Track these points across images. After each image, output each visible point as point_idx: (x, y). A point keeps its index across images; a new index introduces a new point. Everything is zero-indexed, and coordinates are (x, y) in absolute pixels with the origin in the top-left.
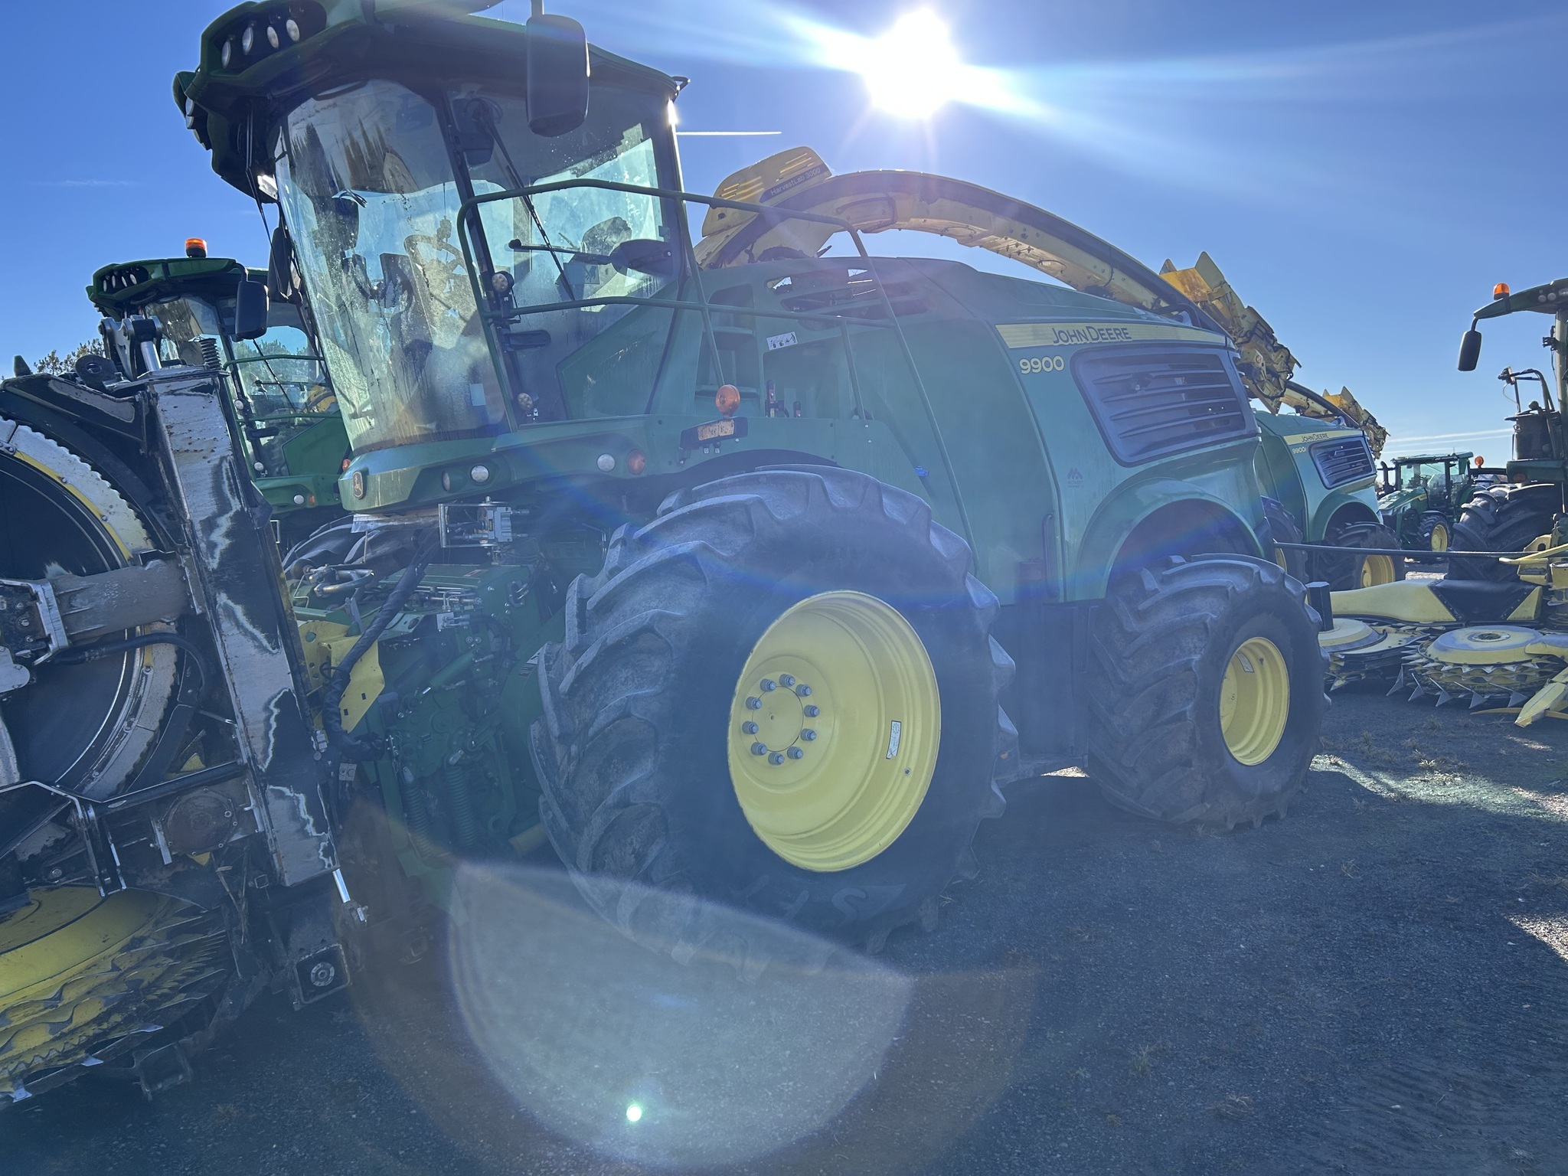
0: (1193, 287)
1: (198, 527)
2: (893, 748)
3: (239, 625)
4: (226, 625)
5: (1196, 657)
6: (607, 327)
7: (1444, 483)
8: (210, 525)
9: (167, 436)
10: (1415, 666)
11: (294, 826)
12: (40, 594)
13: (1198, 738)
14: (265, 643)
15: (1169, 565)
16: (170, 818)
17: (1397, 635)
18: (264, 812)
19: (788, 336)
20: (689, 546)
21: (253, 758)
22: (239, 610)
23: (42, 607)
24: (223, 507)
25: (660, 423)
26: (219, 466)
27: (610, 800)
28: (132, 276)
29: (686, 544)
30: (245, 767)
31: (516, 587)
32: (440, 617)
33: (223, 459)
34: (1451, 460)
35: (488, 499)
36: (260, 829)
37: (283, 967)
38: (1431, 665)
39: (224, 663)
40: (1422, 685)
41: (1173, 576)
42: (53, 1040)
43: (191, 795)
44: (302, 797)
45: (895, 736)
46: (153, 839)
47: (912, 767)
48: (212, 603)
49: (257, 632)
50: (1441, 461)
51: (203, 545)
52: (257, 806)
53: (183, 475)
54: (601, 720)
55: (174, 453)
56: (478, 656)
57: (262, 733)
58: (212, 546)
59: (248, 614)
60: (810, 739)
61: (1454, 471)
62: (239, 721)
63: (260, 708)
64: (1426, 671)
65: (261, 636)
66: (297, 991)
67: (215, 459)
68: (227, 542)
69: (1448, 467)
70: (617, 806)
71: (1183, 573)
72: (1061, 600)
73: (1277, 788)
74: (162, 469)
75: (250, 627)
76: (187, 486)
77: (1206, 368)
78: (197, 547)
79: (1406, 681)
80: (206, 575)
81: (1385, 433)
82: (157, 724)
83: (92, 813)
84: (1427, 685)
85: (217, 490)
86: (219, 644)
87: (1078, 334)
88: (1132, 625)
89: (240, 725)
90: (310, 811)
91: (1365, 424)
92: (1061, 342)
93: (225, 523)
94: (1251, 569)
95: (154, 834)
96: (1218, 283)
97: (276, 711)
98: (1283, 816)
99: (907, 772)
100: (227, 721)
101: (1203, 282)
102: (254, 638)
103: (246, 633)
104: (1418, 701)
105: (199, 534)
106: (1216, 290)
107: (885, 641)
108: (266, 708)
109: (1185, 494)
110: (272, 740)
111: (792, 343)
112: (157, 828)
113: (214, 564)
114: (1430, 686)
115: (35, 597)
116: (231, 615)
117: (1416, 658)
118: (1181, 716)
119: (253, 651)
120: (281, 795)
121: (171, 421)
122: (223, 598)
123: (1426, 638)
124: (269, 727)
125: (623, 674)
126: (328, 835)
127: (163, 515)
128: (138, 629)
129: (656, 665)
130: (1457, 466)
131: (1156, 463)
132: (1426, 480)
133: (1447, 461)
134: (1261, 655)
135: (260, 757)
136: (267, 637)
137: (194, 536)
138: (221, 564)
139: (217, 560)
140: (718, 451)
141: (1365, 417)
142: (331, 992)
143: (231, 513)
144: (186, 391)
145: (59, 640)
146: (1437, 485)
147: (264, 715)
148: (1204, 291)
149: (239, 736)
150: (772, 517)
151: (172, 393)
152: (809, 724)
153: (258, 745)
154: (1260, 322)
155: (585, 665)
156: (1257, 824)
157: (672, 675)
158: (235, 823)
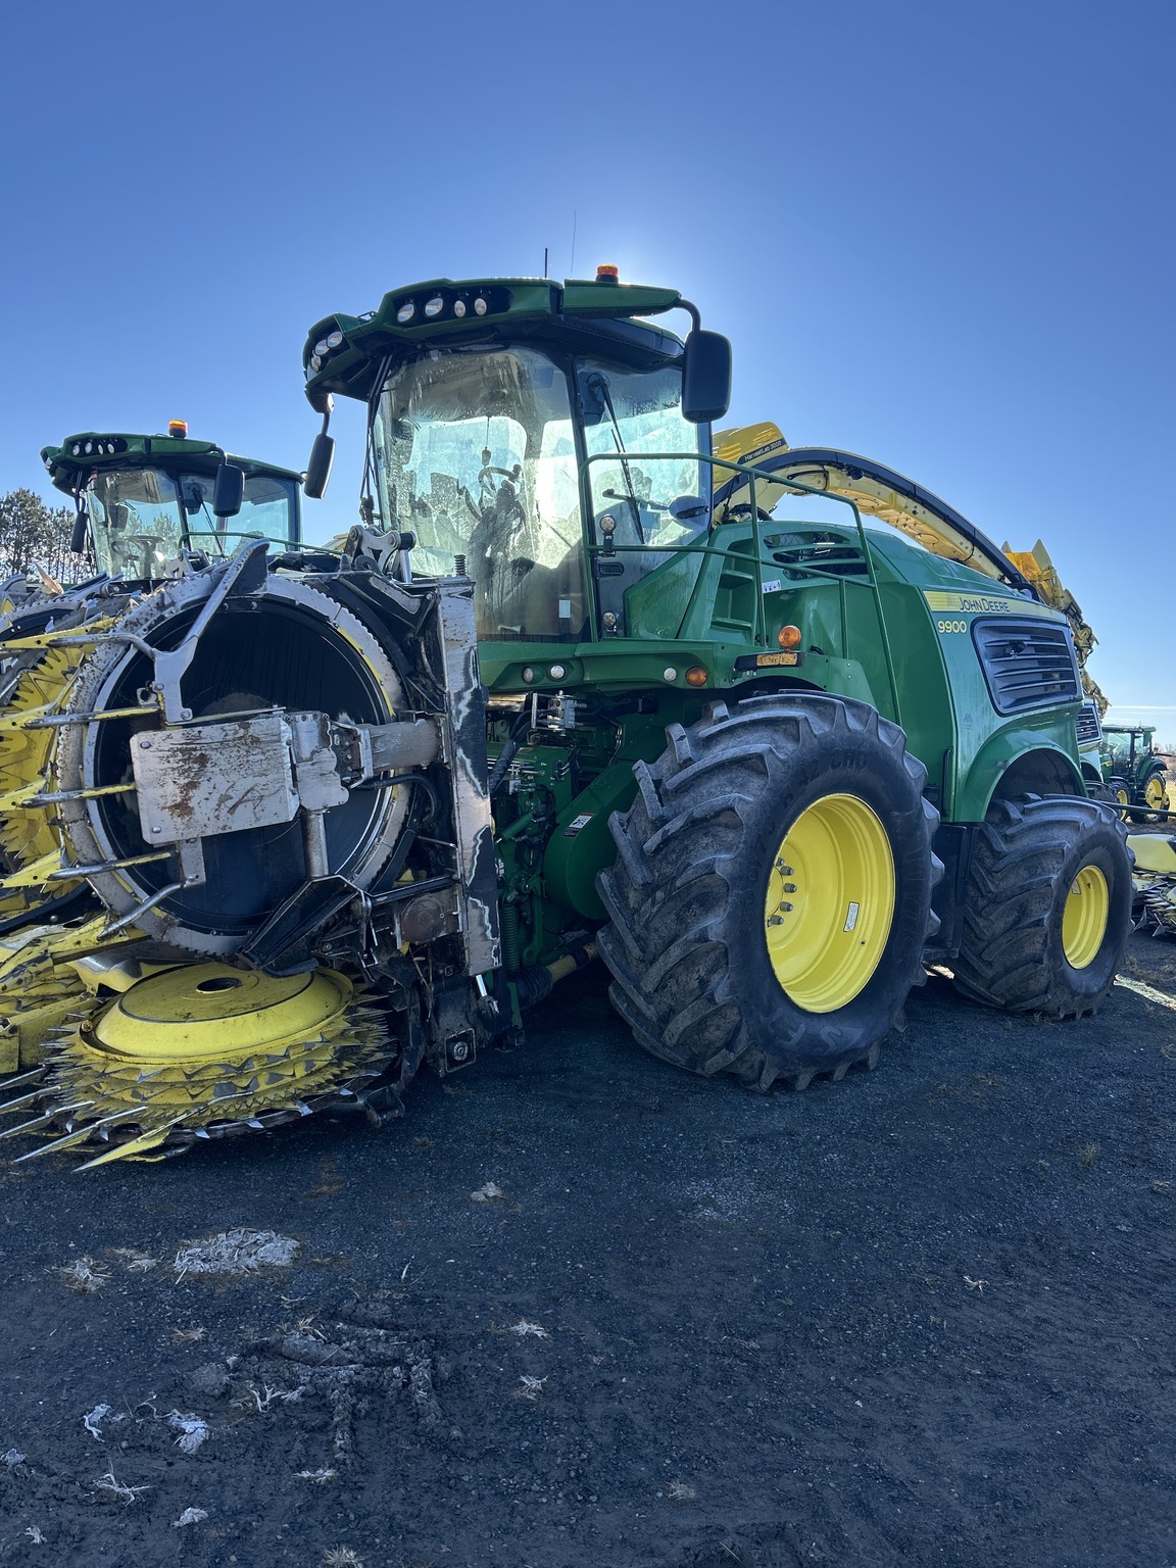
0: (1026, 568)
1: (452, 698)
2: (851, 923)
3: (467, 774)
4: (460, 773)
5: (1055, 877)
6: (660, 564)
7: (1128, 753)
8: (459, 697)
9: (442, 625)
10: (1156, 908)
11: (480, 930)
12: (362, 736)
13: (1049, 941)
14: (480, 789)
15: (1028, 800)
16: (407, 914)
17: (1140, 880)
18: (465, 915)
19: (775, 583)
20: (760, 747)
21: (463, 875)
22: (468, 762)
23: (362, 745)
24: (468, 685)
25: (723, 648)
26: (469, 653)
27: (691, 935)
28: (110, 446)
29: (756, 744)
30: (457, 881)
31: (560, 765)
32: (512, 783)
33: (472, 648)
34: (1138, 732)
35: (561, 692)
36: (461, 930)
37: (435, 1042)
38: (1172, 907)
39: (456, 801)
40: (1164, 924)
41: (1033, 809)
42: (307, 1075)
43: (422, 898)
44: (487, 908)
45: (853, 914)
46: (392, 929)
47: (867, 939)
48: (454, 755)
49: (476, 780)
50: (1128, 732)
51: (454, 712)
52: (461, 911)
53: (448, 658)
54: (690, 874)
55: (446, 640)
56: (535, 817)
57: (470, 857)
58: (459, 712)
59: (473, 766)
60: (789, 910)
61: (1139, 742)
62: (459, 846)
63: (472, 839)
64: (1166, 912)
65: (478, 784)
66: (443, 1062)
67: (467, 647)
68: (468, 711)
69: (1133, 738)
70: (698, 940)
71: (1039, 808)
72: (951, 820)
73: (1095, 989)
74: (423, 650)
75: (472, 776)
76: (450, 666)
77: (1052, 640)
78: (451, 713)
79: (1149, 920)
80: (453, 734)
81: (1106, 703)
82: (394, 843)
83: (369, 903)
84: (1167, 924)
85: (466, 673)
86: (454, 786)
87: (975, 604)
88: (1004, 847)
89: (459, 850)
90: (490, 921)
91: (1092, 694)
92: (965, 610)
93: (468, 695)
94: (1095, 810)
95: (394, 925)
96: (1046, 566)
97: (480, 841)
98: (1095, 1012)
99: (863, 943)
100: (451, 845)
101: (1036, 565)
102: (474, 785)
103: (470, 781)
104: (1160, 938)
105: (453, 703)
106: (1045, 573)
107: (858, 837)
108: (475, 839)
109: (1043, 744)
110: (476, 863)
111: (777, 589)
112: (396, 921)
113: (458, 726)
114: (1169, 925)
115: (357, 738)
116: (463, 766)
117: (1156, 901)
118: (1039, 923)
119: (473, 794)
120: (475, 906)
121: (446, 616)
122: (460, 752)
123: (1165, 886)
124: (475, 852)
125: (705, 841)
126: (498, 940)
127: (419, 685)
128: (392, 771)
129: (730, 836)
130: (1142, 739)
131: (1020, 716)
132: (1112, 748)
133: (1133, 733)
134: (1089, 881)
135: (467, 875)
136: (481, 785)
137: (450, 705)
138: (462, 727)
139: (460, 724)
140: (755, 674)
141: (1092, 687)
142: (464, 1066)
143: (472, 690)
144: (456, 595)
145: (368, 773)
146: (1122, 753)
147: (473, 843)
148: (1035, 572)
149: (458, 857)
150: (812, 731)
151: (449, 595)
152: (788, 898)
153: (467, 866)
154: (1073, 603)
155: (671, 831)
156: (1079, 1016)
157: (741, 845)
158: (445, 923)
